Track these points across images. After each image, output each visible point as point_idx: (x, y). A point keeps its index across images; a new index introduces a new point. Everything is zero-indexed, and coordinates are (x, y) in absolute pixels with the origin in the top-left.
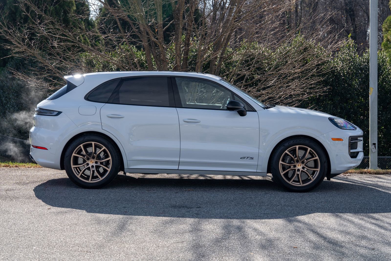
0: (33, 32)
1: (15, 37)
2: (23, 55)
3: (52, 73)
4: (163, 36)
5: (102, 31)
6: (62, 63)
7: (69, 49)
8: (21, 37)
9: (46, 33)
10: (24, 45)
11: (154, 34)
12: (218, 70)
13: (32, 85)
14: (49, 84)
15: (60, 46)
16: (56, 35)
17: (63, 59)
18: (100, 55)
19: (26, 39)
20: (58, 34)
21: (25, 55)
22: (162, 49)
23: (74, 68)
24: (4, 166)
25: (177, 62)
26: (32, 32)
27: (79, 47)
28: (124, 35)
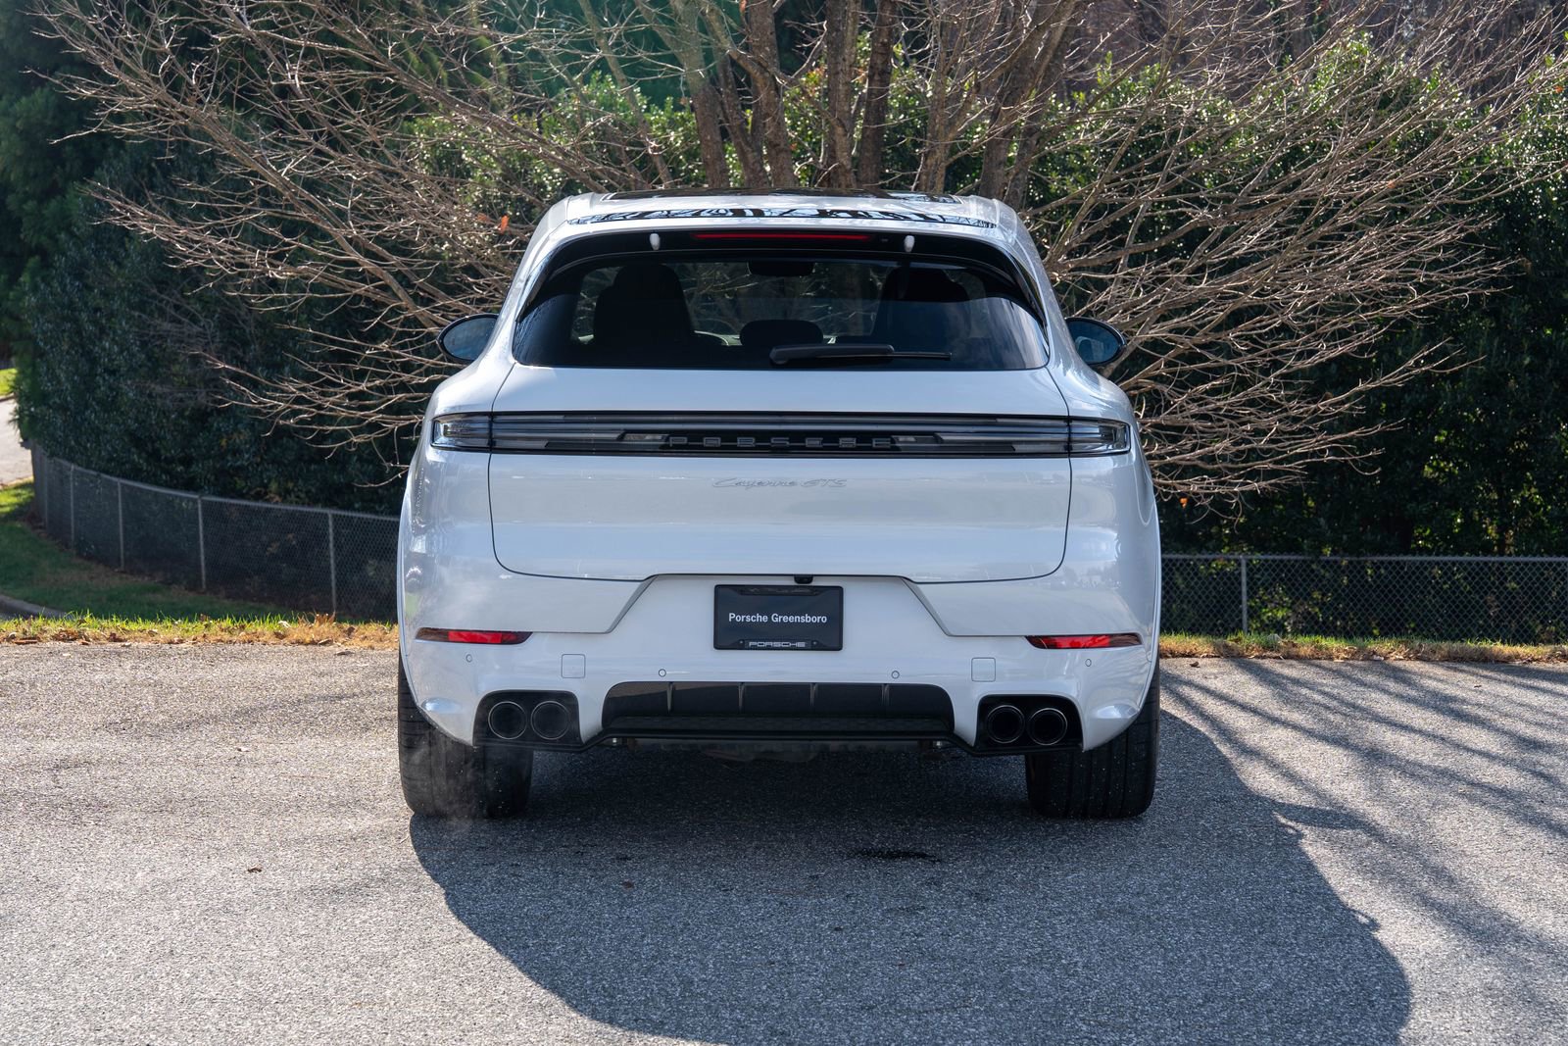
0: (195, 23)
1: (113, 47)
2: (150, 128)
3: (281, 206)
4: (773, 37)
5: (499, 17)
6: (323, 163)
7: (353, 98)
8: (140, 48)
9: (252, 26)
10: (157, 80)
11: (734, 24)
12: (1016, 185)
13: (195, 259)
14: (269, 255)
15: (316, 85)
16: (295, 36)
17: (329, 143)
18: (493, 125)
19: (164, 55)
20: (303, 31)
21: (160, 128)
22: (768, 94)
23: (375, 182)
24: (56, 638)
25: (839, 153)
26: (191, 24)
27: (398, 91)
28: (600, 35)
